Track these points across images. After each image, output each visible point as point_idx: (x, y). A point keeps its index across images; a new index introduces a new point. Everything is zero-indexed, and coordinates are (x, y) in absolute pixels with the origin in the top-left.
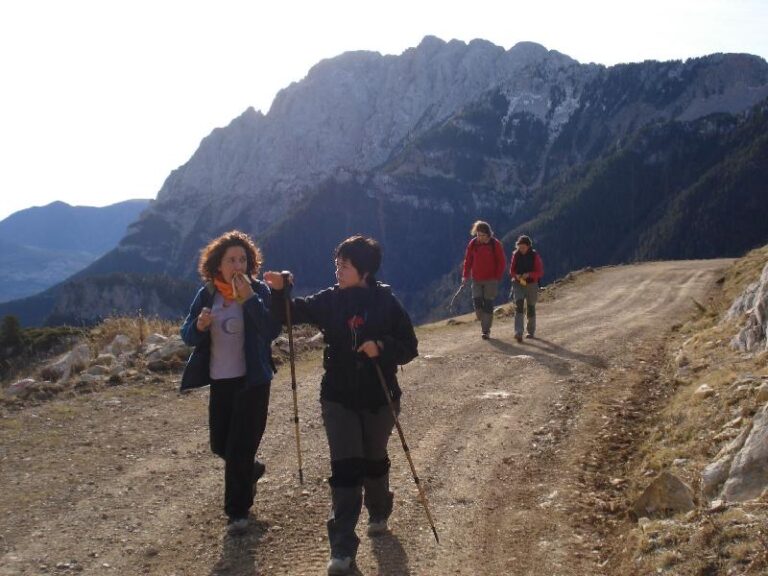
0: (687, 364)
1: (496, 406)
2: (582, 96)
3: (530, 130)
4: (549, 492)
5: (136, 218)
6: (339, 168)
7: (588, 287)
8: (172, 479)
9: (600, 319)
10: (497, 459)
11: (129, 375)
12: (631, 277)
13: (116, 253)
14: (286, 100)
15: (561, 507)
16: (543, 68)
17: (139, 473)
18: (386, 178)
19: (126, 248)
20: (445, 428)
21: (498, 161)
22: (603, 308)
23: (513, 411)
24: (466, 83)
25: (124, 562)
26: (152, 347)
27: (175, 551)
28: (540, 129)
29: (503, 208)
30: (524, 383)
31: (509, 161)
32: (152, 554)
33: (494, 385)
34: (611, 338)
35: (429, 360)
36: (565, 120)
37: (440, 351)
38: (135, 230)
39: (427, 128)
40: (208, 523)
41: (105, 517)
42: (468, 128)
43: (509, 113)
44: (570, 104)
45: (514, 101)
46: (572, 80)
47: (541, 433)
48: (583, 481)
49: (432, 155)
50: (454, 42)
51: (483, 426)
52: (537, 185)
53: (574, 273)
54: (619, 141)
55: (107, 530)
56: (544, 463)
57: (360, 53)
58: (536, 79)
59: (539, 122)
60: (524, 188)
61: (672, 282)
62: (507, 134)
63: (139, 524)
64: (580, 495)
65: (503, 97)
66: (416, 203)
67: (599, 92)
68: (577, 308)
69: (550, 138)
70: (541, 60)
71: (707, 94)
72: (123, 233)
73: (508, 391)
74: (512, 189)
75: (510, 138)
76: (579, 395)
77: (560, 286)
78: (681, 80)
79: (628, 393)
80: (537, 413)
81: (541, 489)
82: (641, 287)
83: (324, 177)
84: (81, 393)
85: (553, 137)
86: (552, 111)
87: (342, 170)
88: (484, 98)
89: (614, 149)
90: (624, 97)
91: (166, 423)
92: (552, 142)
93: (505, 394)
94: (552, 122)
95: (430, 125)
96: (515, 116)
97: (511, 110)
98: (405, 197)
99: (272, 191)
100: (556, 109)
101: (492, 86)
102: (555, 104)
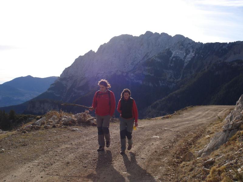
0: (209, 132)
1: (155, 140)
2: (196, 52)
3: (179, 62)
4: (165, 158)
5: (53, 82)
6: (118, 71)
7: (191, 112)
8: (72, 149)
9: (191, 120)
10: (153, 151)
11: (58, 126)
12: (204, 109)
13: (46, 92)
14: (103, 48)
15: (167, 161)
16: (183, 43)
17: (63, 147)
18: (132, 74)
19: (50, 91)
20: (141, 143)
21: (168, 71)
22: (194, 118)
23: (160, 141)
24: (159, 46)
25: (62, 164)
26: (63, 119)
27: (73, 163)
28: (182, 62)
29: (169, 86)
30: (164, 135)
31: (171, 71)
32: (68, 163)
33: (156, 135)
34: (193, 125)
35: (139, 128)
36: (190, 59)
37: (143, 126)
38: (53, 86)
39: (146, 60)
40: (81, 158)
41: (56, 155)
42: (159, 60)
43: (172, 56)
44: (192, 54)
45: (174, 53)
46: (193, 47)
47: (166, 146)
48: (174, 157)
49: (147, 68)
50: (156, 33)
51: (151, 144)
52: (180, 79)
53: (187, 107)
54: (206, 67)
55: (57, 158)
56: (165, 152)
57: (127, 35)
58: (181, 46)
59: (181, 60)
60: (175, 80)
61: (216, 112)
62: (171, 63)
63: (65, 157)
64: (172, 159)
65: (170, 51)
66: (141, 83)
67: (201, 51)
68: (186, 117)
69: (185, 65)
70: (183, 40)
71: (235, 54)
72: (49, 87)
73: (159, 136)
74: (172, 80)
75: (172, 64)
76: (178, 138)
77: (182, 111)
78: (227, 49)
79: (192, 139)
80: (166, 142)
81: (163, 158)
82: (207, 112)
83: (113, 73)
84: (46, 129)
85: (185, 64)
86: (186, 56)
87: (119, 71)
88: (164, 51)
89: (205, 69)
90: (209, 53)
91: (69, 137)
92: (185, 66)
93: (158, 137)
94: (185, 60)
95: (147, 59)
96: (174, 57)
97: (173, 55)
98: (138, 81)
99: (96, 76)
100: (187, 56)
101: (167, 48)
102: (187, 54)
